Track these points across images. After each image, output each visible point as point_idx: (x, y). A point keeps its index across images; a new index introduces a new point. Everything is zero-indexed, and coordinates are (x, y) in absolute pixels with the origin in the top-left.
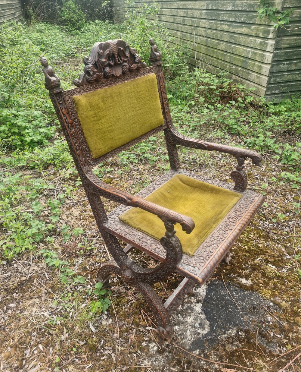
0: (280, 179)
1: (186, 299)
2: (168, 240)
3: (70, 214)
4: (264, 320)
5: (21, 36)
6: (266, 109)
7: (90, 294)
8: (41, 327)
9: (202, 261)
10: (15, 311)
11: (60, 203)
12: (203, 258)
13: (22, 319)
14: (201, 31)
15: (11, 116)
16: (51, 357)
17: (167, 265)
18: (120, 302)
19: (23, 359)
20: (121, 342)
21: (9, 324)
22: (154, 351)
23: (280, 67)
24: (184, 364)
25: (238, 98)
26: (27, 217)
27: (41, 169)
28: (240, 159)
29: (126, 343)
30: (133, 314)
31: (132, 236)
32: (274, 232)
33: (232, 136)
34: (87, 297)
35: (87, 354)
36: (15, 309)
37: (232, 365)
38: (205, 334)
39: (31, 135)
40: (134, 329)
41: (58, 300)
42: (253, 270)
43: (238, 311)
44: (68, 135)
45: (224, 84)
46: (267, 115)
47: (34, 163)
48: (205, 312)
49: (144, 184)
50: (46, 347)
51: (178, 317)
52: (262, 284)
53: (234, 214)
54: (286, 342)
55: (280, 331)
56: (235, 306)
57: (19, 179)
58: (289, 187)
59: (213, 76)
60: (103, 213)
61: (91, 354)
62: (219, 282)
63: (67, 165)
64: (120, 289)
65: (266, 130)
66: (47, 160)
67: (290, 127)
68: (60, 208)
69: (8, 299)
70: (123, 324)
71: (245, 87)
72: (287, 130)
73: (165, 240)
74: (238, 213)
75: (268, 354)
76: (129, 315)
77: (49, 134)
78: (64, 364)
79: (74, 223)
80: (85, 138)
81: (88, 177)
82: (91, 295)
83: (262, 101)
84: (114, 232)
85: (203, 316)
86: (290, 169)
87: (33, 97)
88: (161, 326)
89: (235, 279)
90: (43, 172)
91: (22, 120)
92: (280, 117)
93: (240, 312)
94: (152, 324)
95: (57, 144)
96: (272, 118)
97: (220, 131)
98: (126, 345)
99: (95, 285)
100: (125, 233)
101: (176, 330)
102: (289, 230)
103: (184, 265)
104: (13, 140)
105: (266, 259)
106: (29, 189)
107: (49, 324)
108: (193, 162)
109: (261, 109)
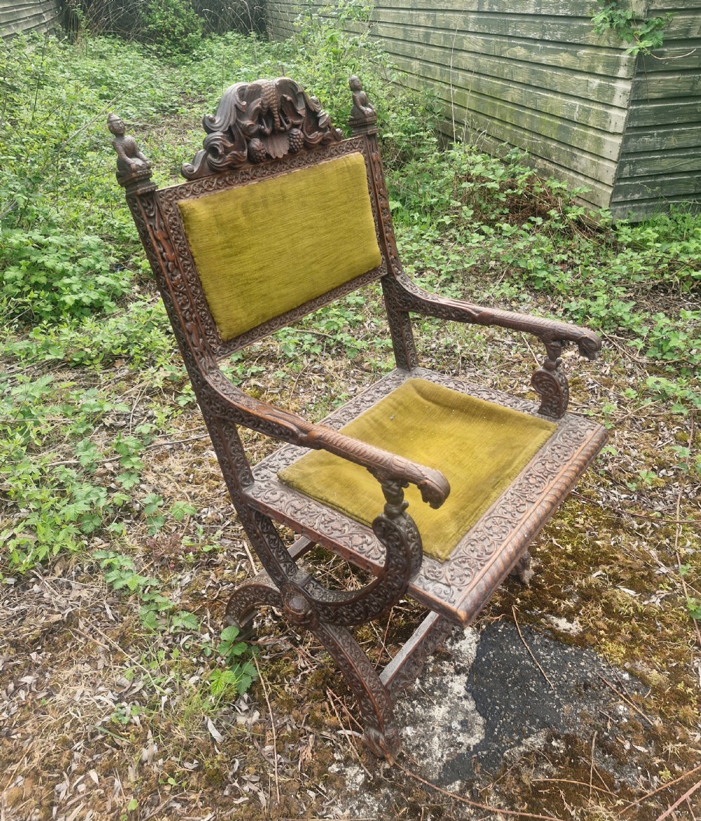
0: (645, 394)
1: (430, 664)
2: (391, 524)
3: (165, 471)
4: (610, 713)
5: (56, 65)
6: (613, 234)
7: (208, 655)
8: (95, 729)
9: (467, 572)
10: (35, 694)
11: (142, 445)
12: (469, 565)
13: (50, 711)
14: (466, 60)
15: (30, 247)
16: (117, 799)
17: (387, 580)
18: (278, 671)
19: (52, 804)
20: (281, 764)
21: (21, 722)
22: (357, 784)
23: (644, 142)
24: (426, 815)
25: (549, 210)
26: (65, 475)
27: (99, 366)
28: (553, 343)
29: (292, 767)
30: (309, 700)
31: (308, 517)
32: (632, 512)
33: (536, 296)
34: (202, 660)
35: (201, 792)
36: (34, 689)
37: (536, 816)
38: (474, 746)
39: (75, 290)
40: (311, 733)
41: (134, 667)
42: (584, 599)
43: (550, 692)
44: (167, 288)
45: (518, 178)
46: (615, 249)
47: (83, 354)
48: (473, 696)
49: (336, 401)
50: (106, 776)
51: (413, 706)
52: (605, 630)
53: (539, 467)
54: (659, 764)
55: (647, 739)
56: (542, 682)
57: (47, 390)
58: (666, 412)
59: (493, 160)
60: (243, 463)
61: (212, 792)
62: (505, 626)
63: (158, 360)
64: (279, 642)
65: (614, 283)
66: (113, 347)
67: (667, 276)
68: (141, 456)
69: (18, 665)
70: (285, 724)
71: (565, 186)
72: (660, 284)
73: (383, 523)
74: (548, 466)
75: (619, 790)
76: (299, 701)
77: (118, 287)
78: (148, 815)
79: (174, 490)
80: (204, 294)
81: (210, 382)
82: (211, 656)
83: (604, 218)
84: (266, 507)
85: (469, 705)
86: (667, 370)
87: (82, 203)
88: (372, 725)
89: (543, 620)
90: (103, 374)
91: (56, 255)
92: (645, 253)
93: (553, 694)
94: (352, 722)
95: (136, 310)
96: (625, 256)
97: (509, 284)
98: (291, 771)
99: (220, 632)
100: (291, 509)
101: (407, 736)
102: (666, 507)
103: (425, 581)
104: (34, 300)
105: (615, 575)
106: (69, 413)
107: (113, 723)
108: (447, 354)
109: (602, 236)
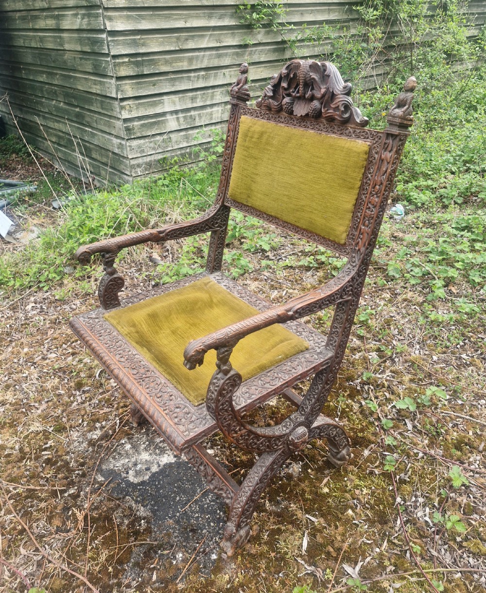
38: (131, 481)
40: (113, 407)
48: (161, 468)
55: (164, 580)
70: (115, 396)
75: (118, 567)
85: (155, 469)
93: (179, 512)
